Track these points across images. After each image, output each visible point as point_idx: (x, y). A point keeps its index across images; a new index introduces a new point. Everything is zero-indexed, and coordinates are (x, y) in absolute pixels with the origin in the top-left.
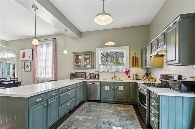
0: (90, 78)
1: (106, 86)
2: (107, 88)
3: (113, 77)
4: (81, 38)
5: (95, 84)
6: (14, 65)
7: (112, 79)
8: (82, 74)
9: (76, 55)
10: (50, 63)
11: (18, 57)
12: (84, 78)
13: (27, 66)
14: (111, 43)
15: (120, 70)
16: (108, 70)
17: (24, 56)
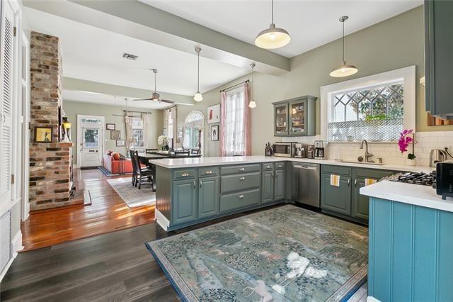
0: (305, 155)
1: (332, 176)
2: (335, 180)
3: (363, 156)
4: (290, 71)
5: (309, 168)
6: (200, 132)
7: (360, 159)
8: (287, 146)
9: (280, 107)
10: (241, 126)
11: (206, 119)
12: (290, 156)
13: (215, 131)
14: (346, 71)
15: (386, 138)
16: (350, 137)
17: (211, 117)
